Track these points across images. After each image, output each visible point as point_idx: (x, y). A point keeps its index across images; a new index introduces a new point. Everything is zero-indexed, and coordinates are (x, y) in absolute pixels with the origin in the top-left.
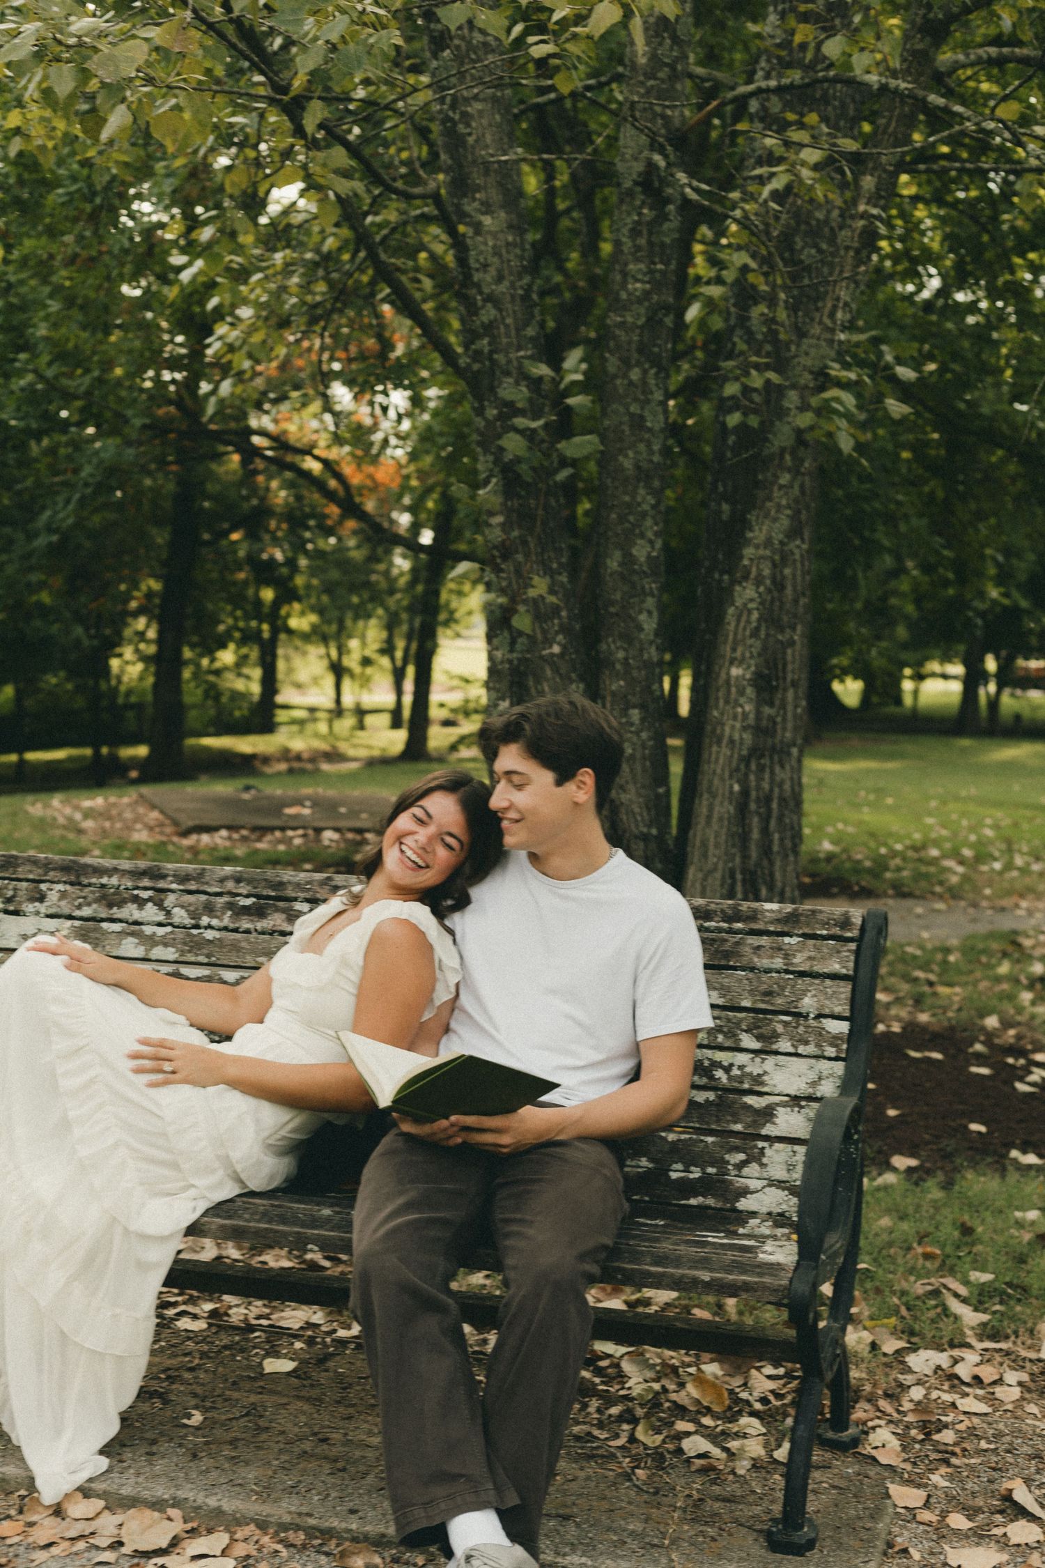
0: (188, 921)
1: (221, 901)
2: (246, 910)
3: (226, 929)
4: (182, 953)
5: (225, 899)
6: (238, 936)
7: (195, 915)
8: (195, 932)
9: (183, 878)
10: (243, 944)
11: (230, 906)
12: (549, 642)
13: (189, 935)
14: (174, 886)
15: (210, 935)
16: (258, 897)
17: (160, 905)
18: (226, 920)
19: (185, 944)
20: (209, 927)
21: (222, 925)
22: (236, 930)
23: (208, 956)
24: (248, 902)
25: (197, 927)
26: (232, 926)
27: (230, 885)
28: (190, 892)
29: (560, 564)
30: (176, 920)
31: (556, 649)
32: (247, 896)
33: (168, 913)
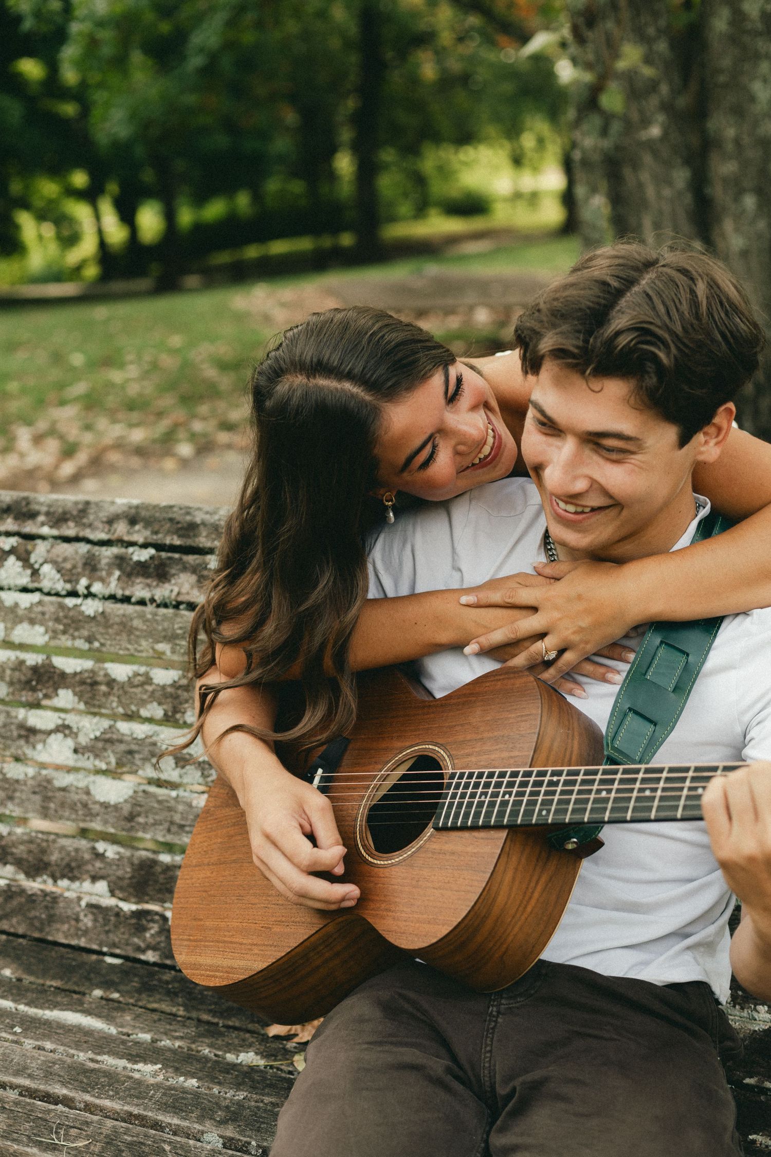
0: (61, 586)
1: (107, 553)
2: (142, 569)
3: (112, 597)
4: (55, 634)
5: (115, 550)
6: (129, 609)
7: (70, 576)
8: (70, 602)
9: (59, 518)
10: (136, 623)
11: (120, 561)
12: (646, 122)
13: (62, 606)
14: (45, 530)
15: (91, 607)
16: (159, 547)
17: (24, 558)
18: (114, 586)
19: (57, 620)
20: (89, 595)
21: (107, 592)
22: (126, 600)
23: (89, 640)
24: (144, 555)
25: (73, 594)
26: (119, 593)
27: (121, 529)
28: (67, 540)
29: (659, 31)
30: (46, 584)
31: (655, 131)
32: (145, 546)
33: (35, 573)
